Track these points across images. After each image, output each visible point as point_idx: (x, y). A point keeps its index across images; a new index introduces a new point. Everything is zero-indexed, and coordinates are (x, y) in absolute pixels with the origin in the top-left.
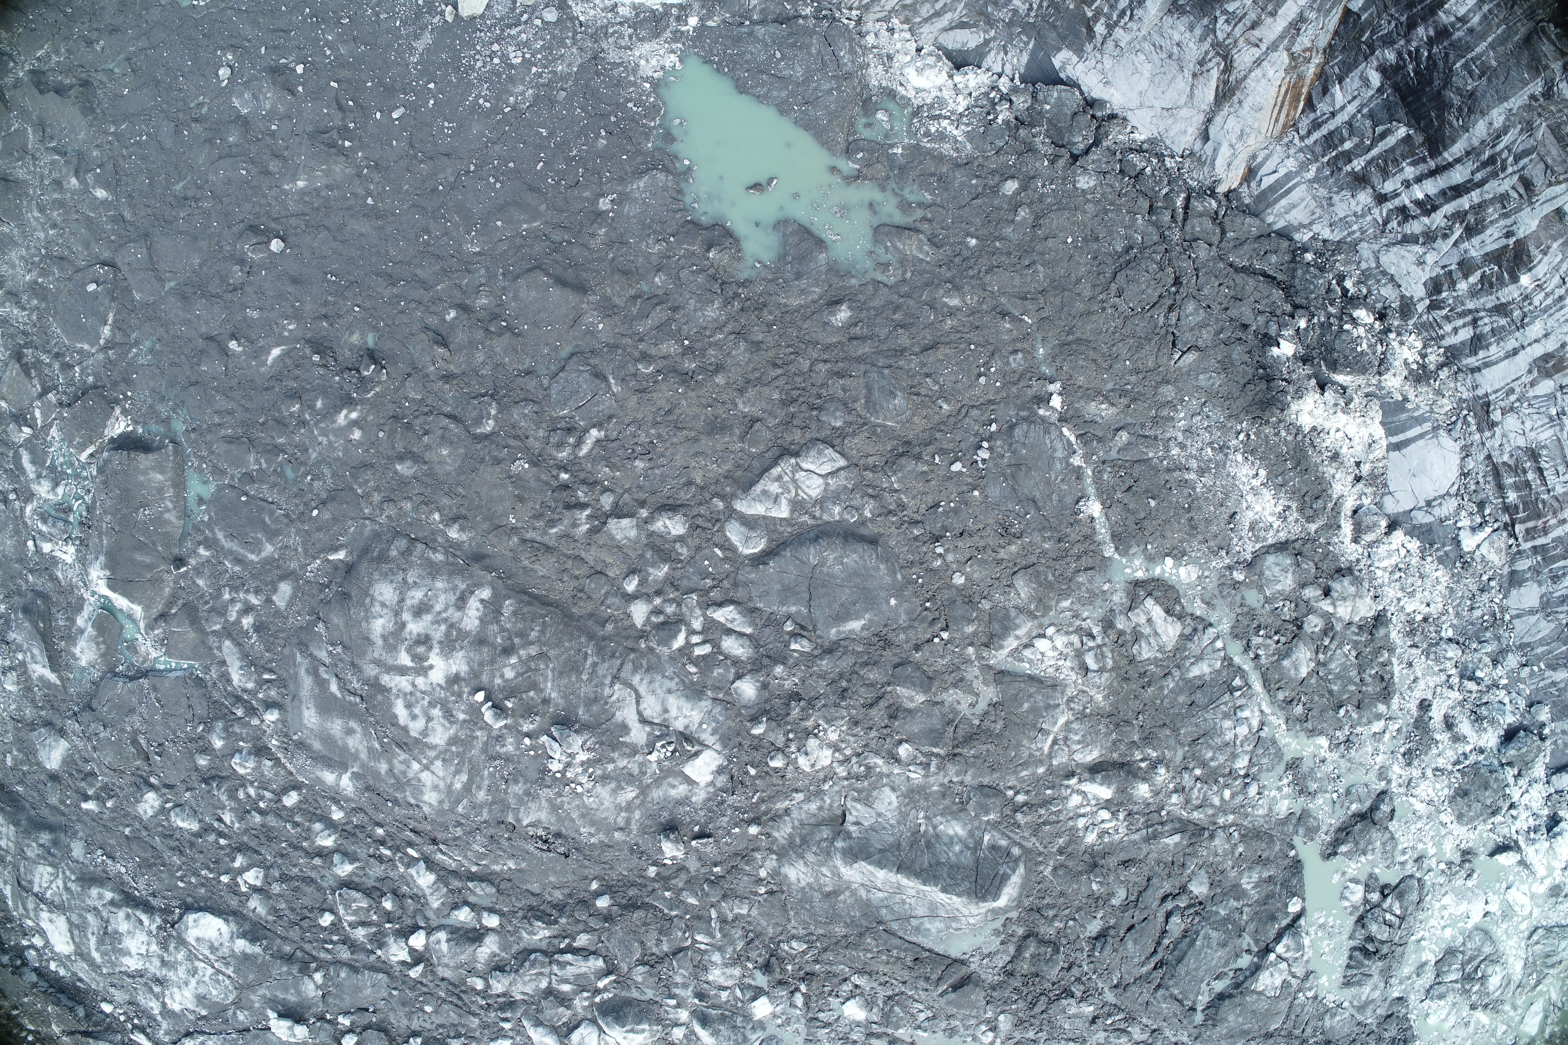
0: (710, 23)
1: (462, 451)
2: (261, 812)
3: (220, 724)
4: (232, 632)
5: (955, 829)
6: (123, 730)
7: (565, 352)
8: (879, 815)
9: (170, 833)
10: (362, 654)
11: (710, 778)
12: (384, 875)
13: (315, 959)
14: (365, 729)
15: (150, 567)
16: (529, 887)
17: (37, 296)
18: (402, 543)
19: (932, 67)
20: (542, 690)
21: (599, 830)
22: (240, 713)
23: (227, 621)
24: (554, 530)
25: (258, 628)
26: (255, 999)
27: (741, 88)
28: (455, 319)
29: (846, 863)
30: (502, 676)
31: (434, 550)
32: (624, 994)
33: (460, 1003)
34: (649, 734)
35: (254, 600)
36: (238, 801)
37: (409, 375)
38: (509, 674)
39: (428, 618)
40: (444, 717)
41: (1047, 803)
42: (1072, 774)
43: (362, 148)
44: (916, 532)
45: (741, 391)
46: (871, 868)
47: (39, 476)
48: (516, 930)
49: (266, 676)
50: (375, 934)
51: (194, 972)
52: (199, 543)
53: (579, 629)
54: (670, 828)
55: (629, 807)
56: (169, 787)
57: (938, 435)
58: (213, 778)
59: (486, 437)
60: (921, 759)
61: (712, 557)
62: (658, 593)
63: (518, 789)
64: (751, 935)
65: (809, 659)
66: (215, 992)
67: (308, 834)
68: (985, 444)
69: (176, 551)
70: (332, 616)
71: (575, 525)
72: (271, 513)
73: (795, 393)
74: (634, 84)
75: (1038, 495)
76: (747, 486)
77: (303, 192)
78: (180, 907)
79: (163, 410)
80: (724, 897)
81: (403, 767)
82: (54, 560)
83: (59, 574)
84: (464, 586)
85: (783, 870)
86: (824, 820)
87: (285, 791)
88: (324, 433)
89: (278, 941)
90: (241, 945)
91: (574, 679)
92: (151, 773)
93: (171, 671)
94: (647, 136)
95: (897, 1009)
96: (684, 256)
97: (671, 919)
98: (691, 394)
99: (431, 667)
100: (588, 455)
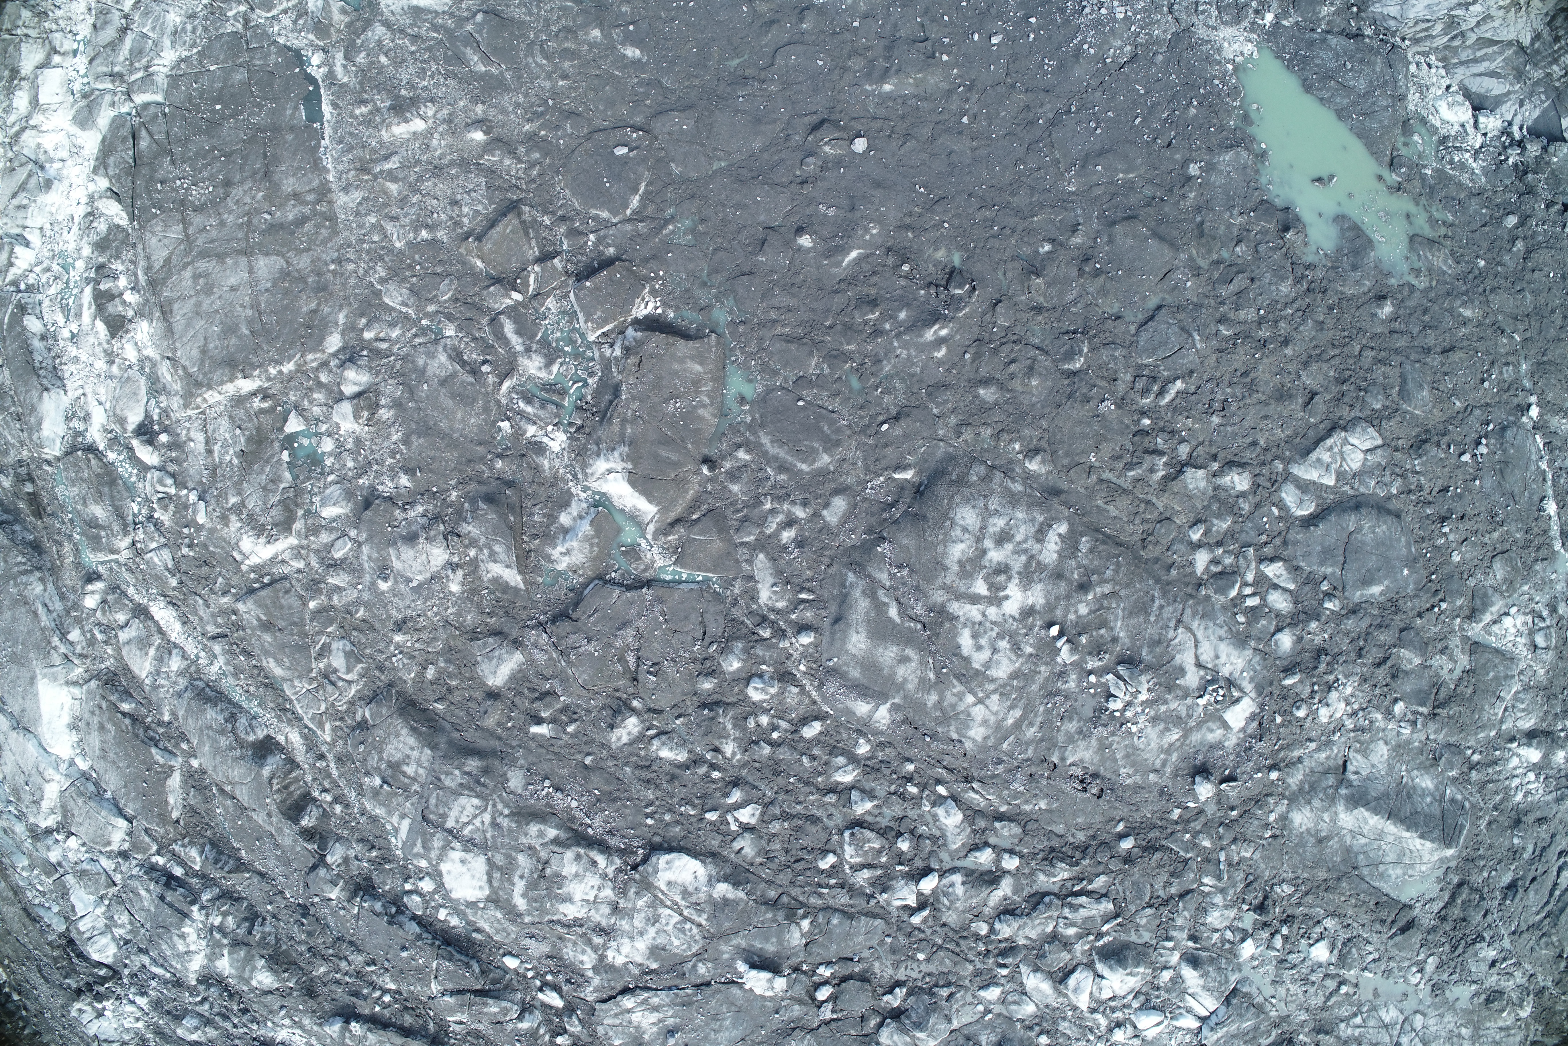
0: (1285, 23)
1: (1049, 384)
2: (771, 743)
3: (739, 645)
4: (766, 544)
5: (1426, 782)
6: (610, 645)
7: (1153, 302)
8: (1373, 766)
9: (649, 764)
10: (930, 578)
11: (1242, 724)
12: (901, 814)
13: (802, 905)
14: (922, 658)
15: (675, 465)
16: (1054, 828)
17: (539, 149)
18: (981, 469)
19: (1459, 104)
20: (1112, 629)
21: (1136, 772)
22: (766, 633)
23: (762, 532)
24: (1132, 473)
25: (800, 543)
26: (726, 950)
27: (1307, 87)
28: (1049, 252)
29: (1347, 809)
30: (1076, 612)
31: (1013, 480)
32: (1123, 937)
33: (957, 950)
34: (1201, 678)
35: (800, 513)
36: (744, 729)
37: (999, 301)
38: (1083, 610)
39: (1009, 547)
40: (1012, 650)
41: (1495, 762)
42: (1512, 739)
43: (957, 65)
44: (1429, 512)
45: (1306, 364)
46: (1367, 814)
47: (528, 350)
48: (1033, 873)
49: (803, 596)
50: (879, 878)
51: (654, 920)
52: (738, 446)
53: (1147, 571)
54: (1202, 771)
55: (1168, 751)
56: (658, 712)
57: (1451, 428)
58: (717, 703)
59: (1074, 373)
60: (1410, 716)
61: (1269, 514)
62: (1219, 544)
63: (1071, 727)
64: (1251, 878)
65: (1338, 617)
66: (676, 942)
67: (826, 768)
68: (1484, 441)
69: (706, 451)
70: (900, 536)
71: (1152, 470)
72: (832, 423)
73: (1348, 373)
74: (1219, 63)
75: (1516, 490)
76: (1307, 452)
77: (889, 96)
78: (643, 847)
79: (703, 296)
80: (1235, 841)
81: (954, 700)
82: (539, 448)
83: (546, 463)
84: (1042, 519)
85: (1291, 815)
86: (1330, 768)
87: (805, 721)
88: (903, 346)
89: (763, 885)
90: (723, 889)
91: (1141, 619)
92: (635, 696)
93: (680, 582)
94: (1229, 113)
95: (1354, 950)
96: (1260, 232)
97: (1186, 862)
98: (1265, 360)
99: (1006, 598)
100: (1168, 406)
